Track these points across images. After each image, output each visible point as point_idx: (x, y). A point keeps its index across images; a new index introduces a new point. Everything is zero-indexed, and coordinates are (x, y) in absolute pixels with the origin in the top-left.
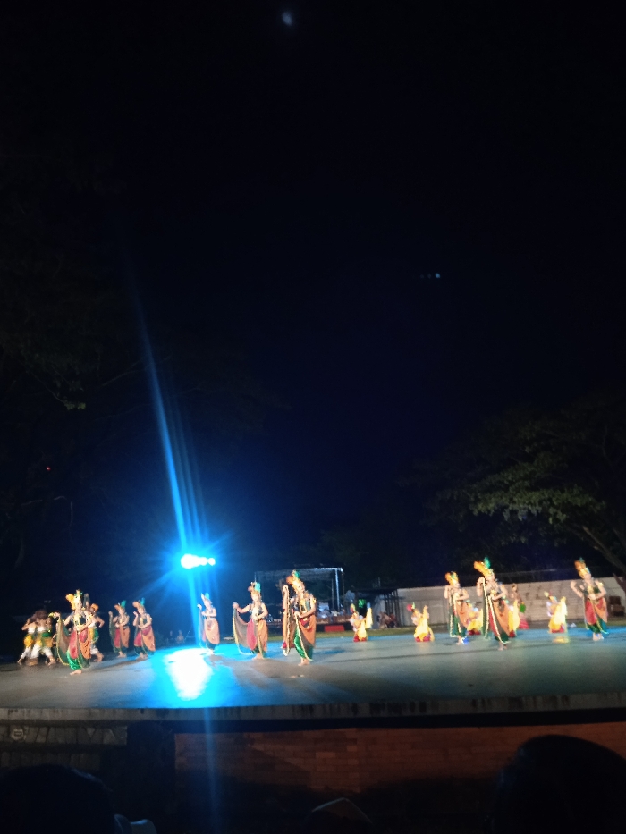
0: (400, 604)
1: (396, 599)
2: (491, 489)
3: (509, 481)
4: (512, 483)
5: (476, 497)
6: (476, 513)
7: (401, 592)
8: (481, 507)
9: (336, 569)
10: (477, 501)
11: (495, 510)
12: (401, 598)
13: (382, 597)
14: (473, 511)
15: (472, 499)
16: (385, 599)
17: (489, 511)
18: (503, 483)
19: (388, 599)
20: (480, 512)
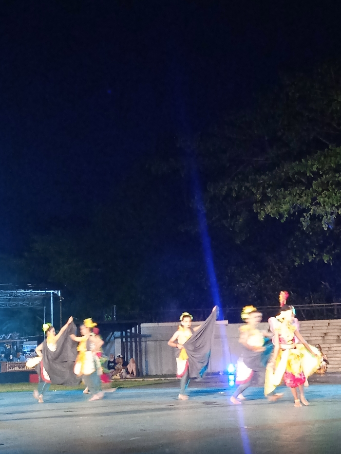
0: (143, 344)
1: (138, 336)
2: (287, 183)
3: (313, 173)
4: (317, 175)
5: (264, 194)
6: (262, 217)
7: (146, 327)
8: (269, 209)
9: (52, 291)
10: (265, 199)
11: (289, 214)
12: (146, 336)
13: (118, 334)
14: (258, 213)
15: (259, 197)
16: (122, 337)
17: (281, 216)
18: (304, 174)
19: (126, 337)
20: (267, 216)
